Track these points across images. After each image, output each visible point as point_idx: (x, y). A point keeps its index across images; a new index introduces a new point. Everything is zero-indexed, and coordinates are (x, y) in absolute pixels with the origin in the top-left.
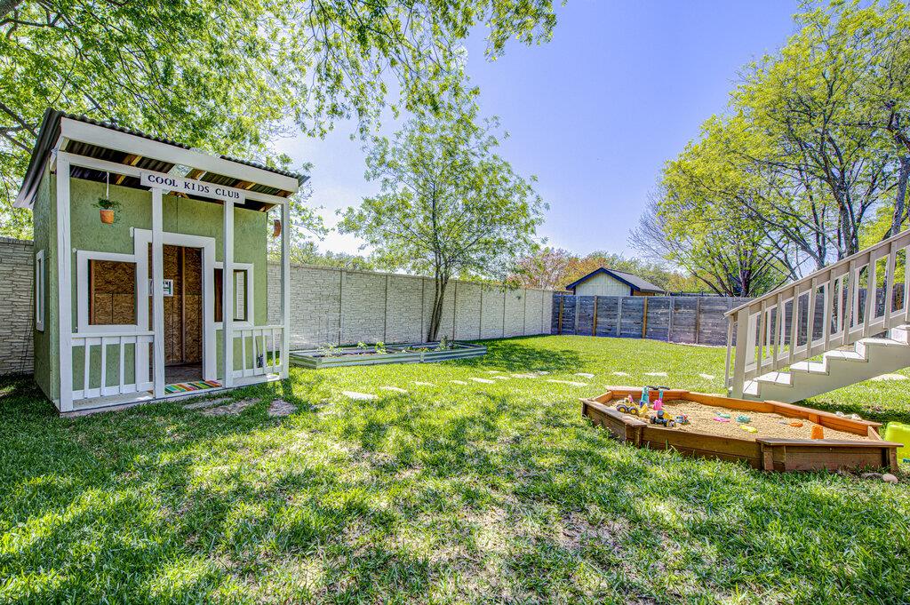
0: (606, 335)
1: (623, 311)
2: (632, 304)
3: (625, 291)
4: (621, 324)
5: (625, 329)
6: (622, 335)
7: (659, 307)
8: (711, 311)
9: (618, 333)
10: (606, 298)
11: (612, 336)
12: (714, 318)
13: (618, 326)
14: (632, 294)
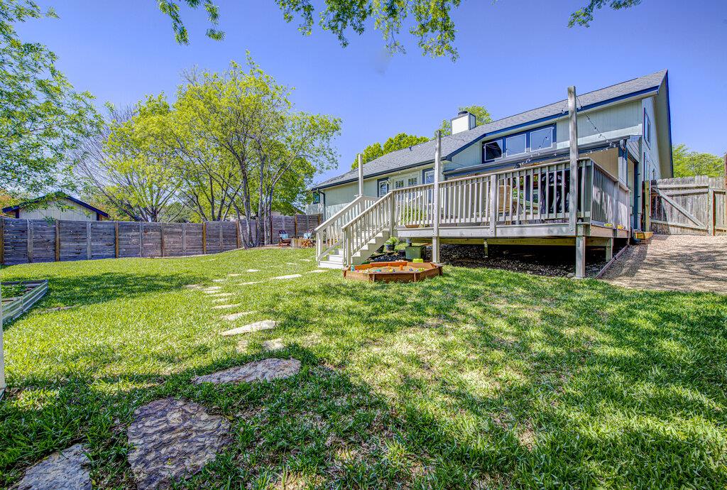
0: (74, 258)
1: (92, 235)
2: (103, 229)
3: (93, 216)
4: (92, 247)
5: (97, 252)
6: (93, 257)
7: (130, 231)
8: (172, 233)
9: (89, 256)
10: (70, 222)
11: (82, 259)
12: (175, 238)
13: (89, 249)
14: (98, 219)
